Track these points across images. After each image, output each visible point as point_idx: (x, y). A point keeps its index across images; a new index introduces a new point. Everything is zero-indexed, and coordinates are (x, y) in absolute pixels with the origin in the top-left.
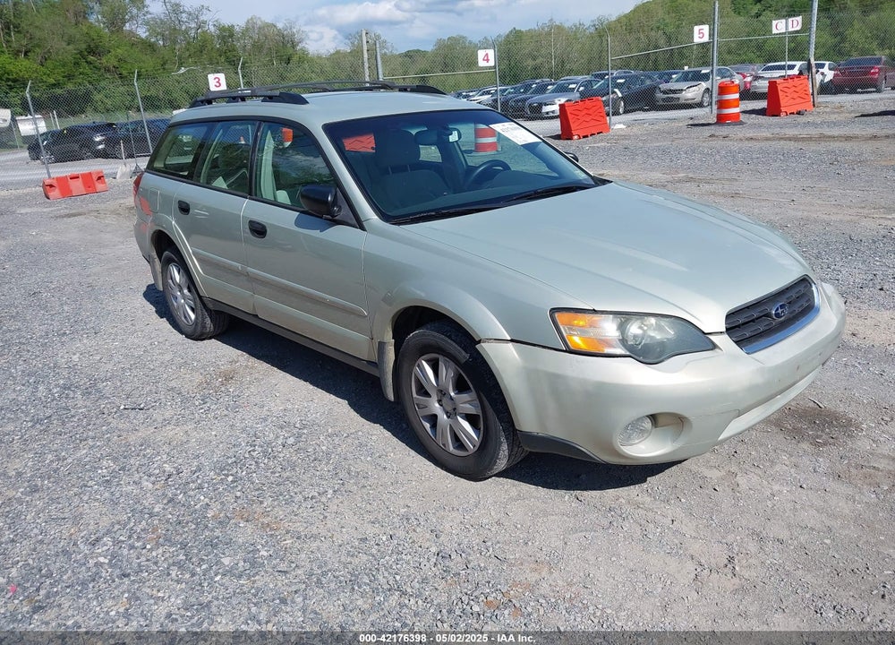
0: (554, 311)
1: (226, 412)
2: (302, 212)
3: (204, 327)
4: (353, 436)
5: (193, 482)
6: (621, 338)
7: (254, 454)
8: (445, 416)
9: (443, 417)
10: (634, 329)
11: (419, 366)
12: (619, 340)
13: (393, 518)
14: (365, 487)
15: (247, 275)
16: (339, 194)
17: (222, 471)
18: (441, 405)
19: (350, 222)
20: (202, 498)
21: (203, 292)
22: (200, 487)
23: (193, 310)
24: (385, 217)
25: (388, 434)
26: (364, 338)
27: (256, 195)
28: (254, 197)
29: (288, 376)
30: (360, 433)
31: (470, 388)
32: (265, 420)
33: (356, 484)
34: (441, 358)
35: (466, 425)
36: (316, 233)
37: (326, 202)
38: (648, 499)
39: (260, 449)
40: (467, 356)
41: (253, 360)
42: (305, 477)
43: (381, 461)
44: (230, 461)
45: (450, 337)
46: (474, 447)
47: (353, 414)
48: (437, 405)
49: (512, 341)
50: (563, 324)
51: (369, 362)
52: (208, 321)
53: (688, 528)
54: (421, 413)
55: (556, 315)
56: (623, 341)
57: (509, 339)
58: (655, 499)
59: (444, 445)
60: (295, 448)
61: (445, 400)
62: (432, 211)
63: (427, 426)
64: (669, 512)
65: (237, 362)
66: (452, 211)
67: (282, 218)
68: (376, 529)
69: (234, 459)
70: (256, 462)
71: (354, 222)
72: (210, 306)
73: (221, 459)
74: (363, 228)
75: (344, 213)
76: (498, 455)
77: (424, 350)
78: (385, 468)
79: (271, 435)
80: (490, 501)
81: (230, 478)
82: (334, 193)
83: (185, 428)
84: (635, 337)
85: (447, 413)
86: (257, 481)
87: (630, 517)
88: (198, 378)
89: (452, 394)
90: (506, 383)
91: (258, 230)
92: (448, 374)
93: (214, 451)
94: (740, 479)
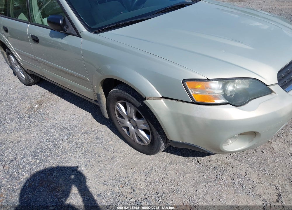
0: (184, 81)
1: (38, 123)
2: (52, 29)
3: (29, 81)
4: (93, 133)
5: (21, 164)
6: (224, 94)
7: (49, 146)
8: (133, 128)
9: (132, 128)
10: (230, 88)
11: (117, 105)
12: (222, 95)
13: (113, 180)
14: (99, 162)
15: (37, 60)
16: (66, 19)
17: (35, 157)
18: (130, 123)
19: (74, 33)
20: (25, 174)
21: (24, 67)
22: (24, 167)
23: (23, 74)
24: (91, 30)
25: (109, 130)
26: (90, 90)
27: (32, 22)
28: (31, 23)
29: (66, 102)
30: (96, 131)
31: (143, 118)
32: (54, 126)
33: (95, 160)
34: (127, 103)
35: (143, 133)
36: (59, 40)
37: (59, 24)
38: (232, 160)
39: (52, 143)
40: (140, 104)
41: (51, 94)
42: (72, 158)
43: (106, 146)
44: (38, 151)
45: (130, 94)
46: (148, 142)
47: (94, 120)
48: (128, 123)
49: (163, 97)
50: (190, 88)
51: (95, 101)
52: (30, 78)
53: (254, 176)
54: (121, 125)
55: (186, 83)
56: (225, 96)
57: (161, 96)
58: (235, 160)
59: (134, 139)
60: (68, 141)
61: (131, 121)
62: (114, 24)
63: (125, 130)
64: (243, 167)
65: (44, 96)
66: (125, 22)
67: (44, 33)
68: (105, 188)
69: (40, 150)
70: (50, 151)
71: (75, 33)
72: (29, 72)
73: (35, 150)
74: (80, 37)
75: (70, 29)
76: (160, 148)
77: (119, 99)
78: (108, 150)
79: (57, 135)
80: (158, 166)
81: (38, 161)
82: (63, 19)
83: (21, 133)
84: (231, 92)
85: (133, 126)
86: (50, 162)
87: (225, 172)
88: (27, 105)
89: (135, 119)
90: (161, 120)
91: (36, 40)
92: (132, 111)
93: (32, 145)
94: (274, 145)
